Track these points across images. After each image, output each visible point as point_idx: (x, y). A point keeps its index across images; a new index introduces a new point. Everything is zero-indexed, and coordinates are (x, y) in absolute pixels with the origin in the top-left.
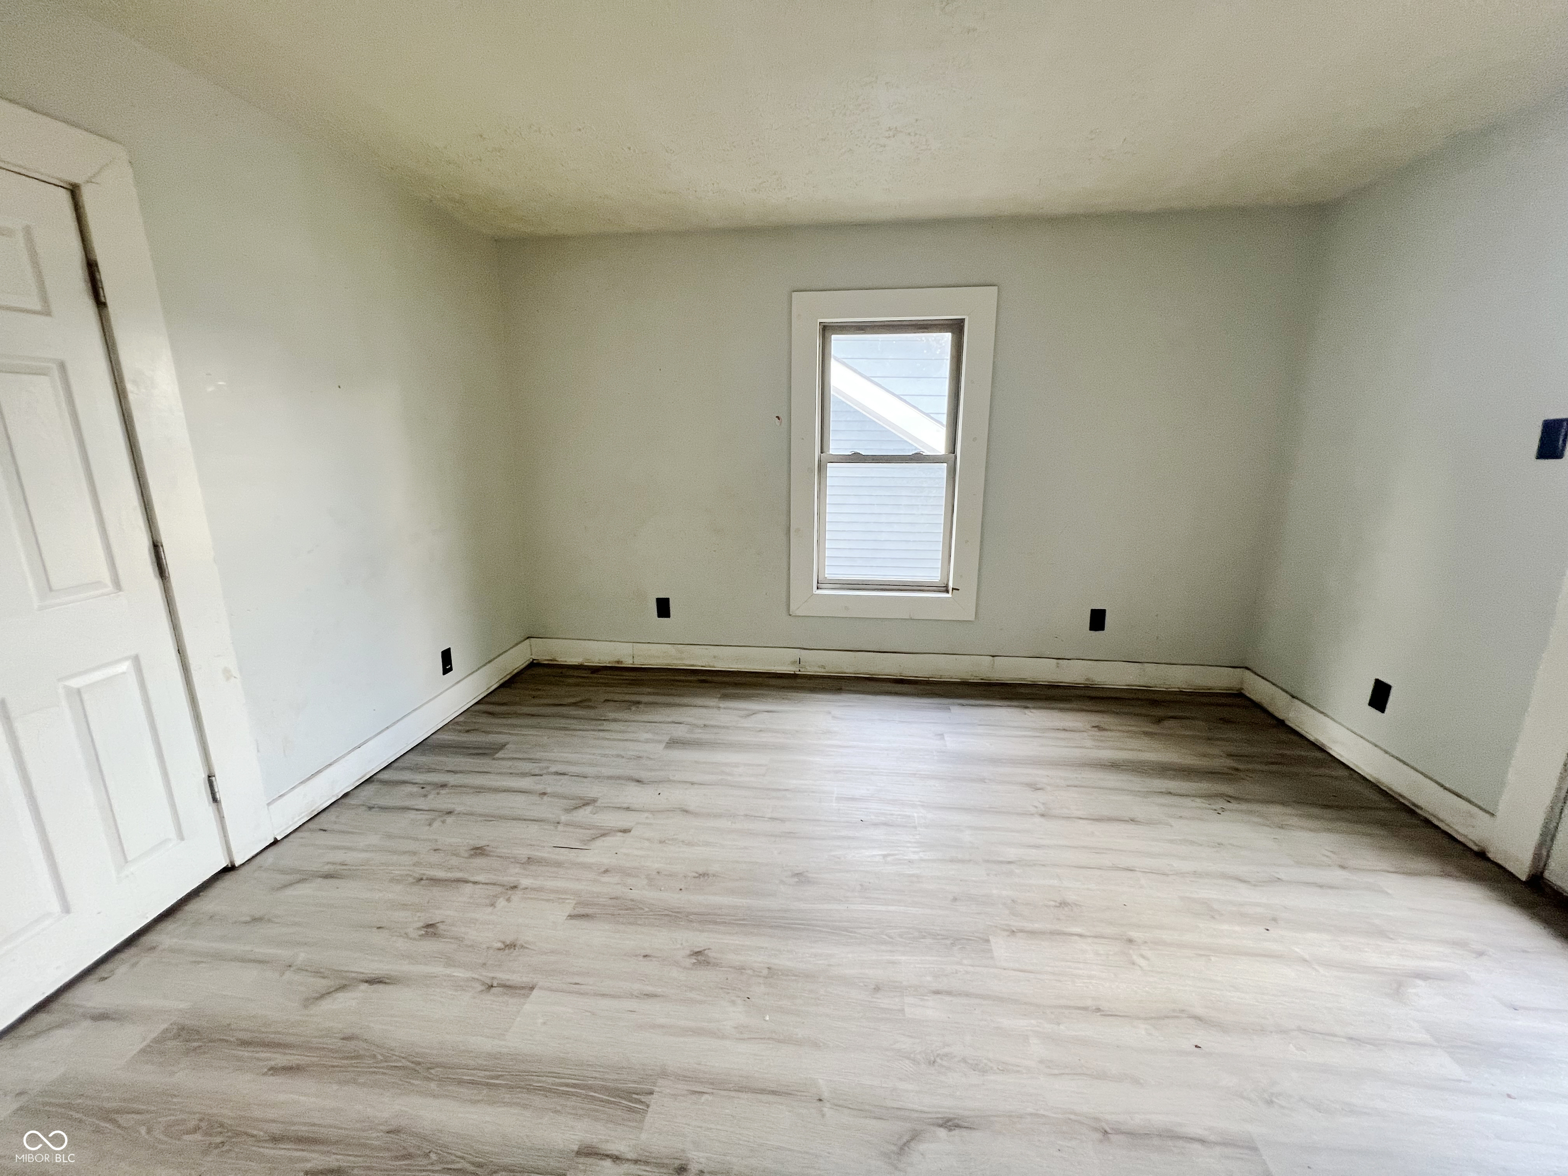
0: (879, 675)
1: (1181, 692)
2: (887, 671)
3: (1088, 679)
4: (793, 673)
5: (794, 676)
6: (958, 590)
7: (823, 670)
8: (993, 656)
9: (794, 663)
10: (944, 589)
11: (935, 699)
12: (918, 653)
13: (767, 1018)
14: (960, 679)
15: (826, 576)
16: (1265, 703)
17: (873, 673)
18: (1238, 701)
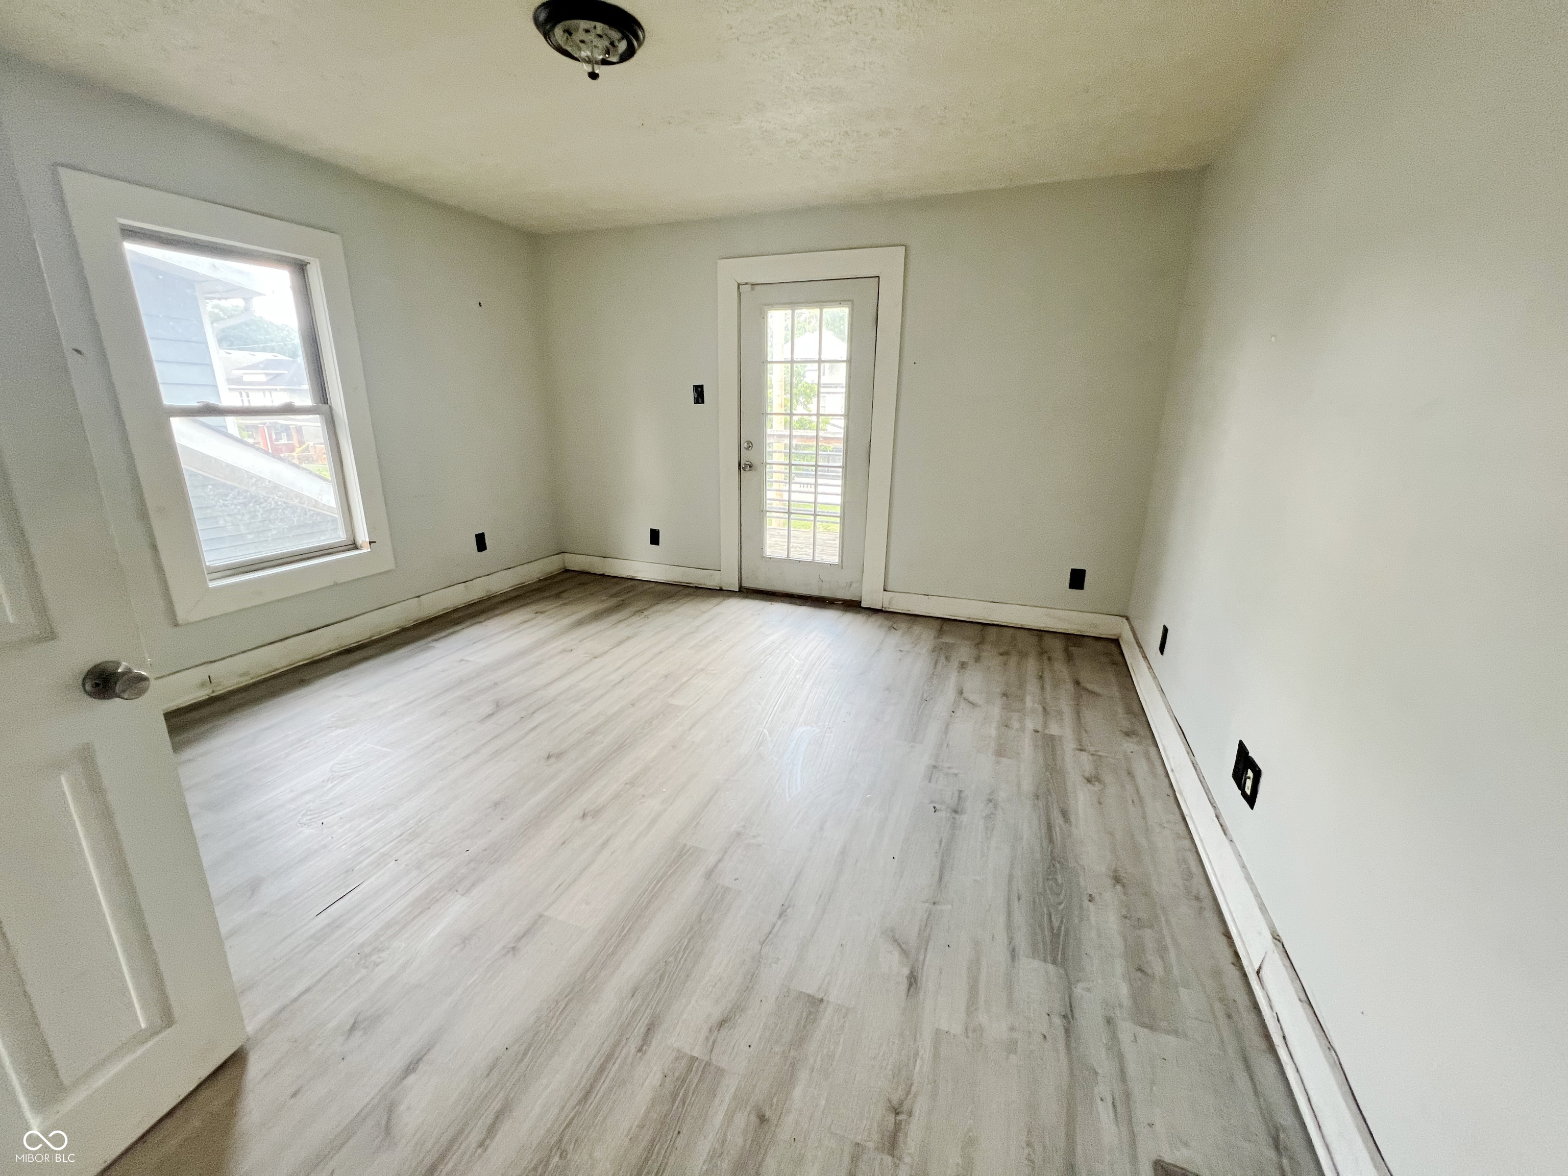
0: (320, 655)
1: (540, 581)
2: (325, 649)
3: (488, 592)
4: (207, 697)
5: (211, 701)
6: (375, 542)
7: (248, 678)
8: (419, 597)
9: (203, 685)
10: (352, 546)
11: (404, 648)
12: (355, 617)
13: (664, 790)
14: (398, 628)
15: (208, 564)
16: (586, 568)
17: (311, 655)
18: (568, 575)
